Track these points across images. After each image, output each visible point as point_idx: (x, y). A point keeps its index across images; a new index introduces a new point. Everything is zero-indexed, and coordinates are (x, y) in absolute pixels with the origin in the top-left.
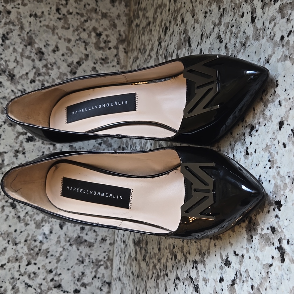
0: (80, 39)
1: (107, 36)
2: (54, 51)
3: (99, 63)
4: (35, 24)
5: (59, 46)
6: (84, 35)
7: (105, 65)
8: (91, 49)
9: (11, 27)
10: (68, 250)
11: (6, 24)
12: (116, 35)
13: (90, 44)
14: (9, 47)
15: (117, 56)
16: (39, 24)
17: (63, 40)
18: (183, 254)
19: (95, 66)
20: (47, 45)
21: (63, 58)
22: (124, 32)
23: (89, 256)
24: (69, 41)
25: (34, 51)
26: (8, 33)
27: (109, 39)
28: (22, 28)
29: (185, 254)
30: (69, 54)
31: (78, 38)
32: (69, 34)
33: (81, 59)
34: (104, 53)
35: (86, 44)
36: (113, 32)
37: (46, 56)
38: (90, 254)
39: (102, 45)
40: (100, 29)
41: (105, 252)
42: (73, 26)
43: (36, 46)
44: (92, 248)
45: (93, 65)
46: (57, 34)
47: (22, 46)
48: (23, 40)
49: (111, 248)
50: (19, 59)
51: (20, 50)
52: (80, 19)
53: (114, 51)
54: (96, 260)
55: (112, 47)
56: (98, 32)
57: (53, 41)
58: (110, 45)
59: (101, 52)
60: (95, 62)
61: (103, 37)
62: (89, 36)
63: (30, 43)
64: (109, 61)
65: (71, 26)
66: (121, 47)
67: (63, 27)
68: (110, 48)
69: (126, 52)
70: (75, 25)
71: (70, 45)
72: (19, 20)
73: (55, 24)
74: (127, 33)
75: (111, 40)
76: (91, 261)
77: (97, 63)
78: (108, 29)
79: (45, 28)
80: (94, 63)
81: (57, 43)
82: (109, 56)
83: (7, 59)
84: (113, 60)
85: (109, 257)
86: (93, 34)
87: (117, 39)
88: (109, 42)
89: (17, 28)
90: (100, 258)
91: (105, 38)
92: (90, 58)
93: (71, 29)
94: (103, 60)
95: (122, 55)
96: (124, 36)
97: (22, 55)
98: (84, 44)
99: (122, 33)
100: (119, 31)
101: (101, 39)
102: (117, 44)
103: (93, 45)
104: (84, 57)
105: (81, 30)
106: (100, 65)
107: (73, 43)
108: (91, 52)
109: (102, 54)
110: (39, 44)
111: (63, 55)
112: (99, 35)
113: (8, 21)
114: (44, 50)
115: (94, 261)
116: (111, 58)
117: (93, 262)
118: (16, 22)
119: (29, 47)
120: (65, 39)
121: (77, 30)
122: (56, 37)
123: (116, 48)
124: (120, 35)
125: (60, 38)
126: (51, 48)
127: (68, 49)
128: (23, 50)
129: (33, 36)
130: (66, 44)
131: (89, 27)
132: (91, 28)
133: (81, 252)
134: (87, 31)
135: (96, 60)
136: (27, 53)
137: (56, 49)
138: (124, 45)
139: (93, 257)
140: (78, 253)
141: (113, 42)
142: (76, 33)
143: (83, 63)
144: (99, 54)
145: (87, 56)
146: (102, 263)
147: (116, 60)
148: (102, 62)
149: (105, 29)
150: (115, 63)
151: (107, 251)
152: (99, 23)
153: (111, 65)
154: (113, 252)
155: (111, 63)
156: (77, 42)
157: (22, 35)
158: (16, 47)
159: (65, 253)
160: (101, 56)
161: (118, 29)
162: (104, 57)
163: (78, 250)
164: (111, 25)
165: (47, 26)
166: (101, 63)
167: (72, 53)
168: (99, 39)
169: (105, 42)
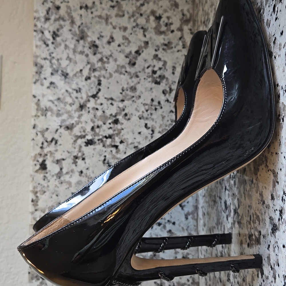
0: (137, 25)
1: (168, 18)
2: (109, 43)
3: (161, 49)
4: (87, 17)
5: (114, 36)
6: (142, 21)
7: (169, 51)
8: (151, 34)
9: (62, 22)
11: (56, 20)
12: (180, 16)
13: (149, 29)
14: (60, 44)
15: (182, 39)
16: (90, 16)
17: (118, 29)
18: (270, 266)
19: (157, 53)
20: (101, 37)
21: (119, 49)
22: (188, 11)
24: (125, 29)
25: (87, 45)
26: (58, 30)
27: (170, 21)
28: (73, 22)
29: (273, 267)
30: (126, 44)
31: (134, 24)
32: (124, 22)
33: (140, 47)
34: (166, 38)
35: (144, 29)
36: (175, 13)
37: (100, 49)
39: (163, 28)
40: (159, 12)
42: (128, 13)
43: (89, 39)
45: (154, 53)
46: (111, 23)
47: (74, 41)
48: (75, 34)
50: (71, 56)
51: (72, 46)
52: (136, 3)
53: (179, 34)
55: (175, 30)
56: (158, 15)
57: (107, 31)
58: (173, 27)
59: (163, 36)
60: (157, 48)
61: (164, 19)
62: (148, 20)
63: (82, 37)
64: (173, 45)
65: (126, 13)
66: (186, 28)
67: (117, 15)
68: (172, 31)
69: (192, 33)
70: (131, 11)
71: (126, 34)
72: (69, 14)
73: (109, 13)
74: (191, 11)
75: (173, 22)
77: (159, 49)
78: (168, 10)
79: (97, 19)
80: (156, 50)
81: (112, 33)
82: (172, 41)
83: (58, 57)
84: (177, 44)
86: (152, 18)
87: (181, 20)
88: (171, 24)
89: (68, 23)
91: (166, 21)
92: (150, 45)
93: (126, 16)
94: (166, 45)
96: (188, 15)
97: (74, 51)
98: (142, 31)
99: (185, 12)
100: (182, 10)
101: (161, 22)
102: (181, 25)
103: (153, 31)
104: (143, 45)
105: (138, 15)
106: (163, 51)
107: (129, 31)
108: (151, 38)
109: (164, 39)
110: (92, 37)
111: (119, 46)
112: (159, 18)
113: (57, 17)
114: (98, 42)
116: (175, 42)
118: (66, 17)
119: (81, 42)
120: (120, 28)
121: (133, 16)
122: (110, 27)
123: (180, 29)
124: (183, 15)
125: (114, 28)
126: (105, 40)
127: (125, 38)
128: (75, 46)
129: (85, 29)
130: (122, 33)
131: (146, 11)
132: (148, 12)
134: (145, 16)
135: (157, 46)
136: (80, 48)
137: (111, 40)
138: (190, 26)
141: (176, 23)
142: (132, 20)
143: (143, 51)
144: (160, 40)
145: (147, 43)
147: (181, 43)
148: (165, 47)
149: (166, 11)
150: (180, 47)
152: (158, 5)
153: (175, 50)
155: (175, 47)
156: (134, 29)
157: (73, 29)
158: (67, 43)
160: (162, 41)
161: (180, 8)
162: (166, 42)
164: (172, 5)
165: (100, 17)
166: (163, 49)
167: (129, 42)
168: (159, 22)
169: (166, 25)
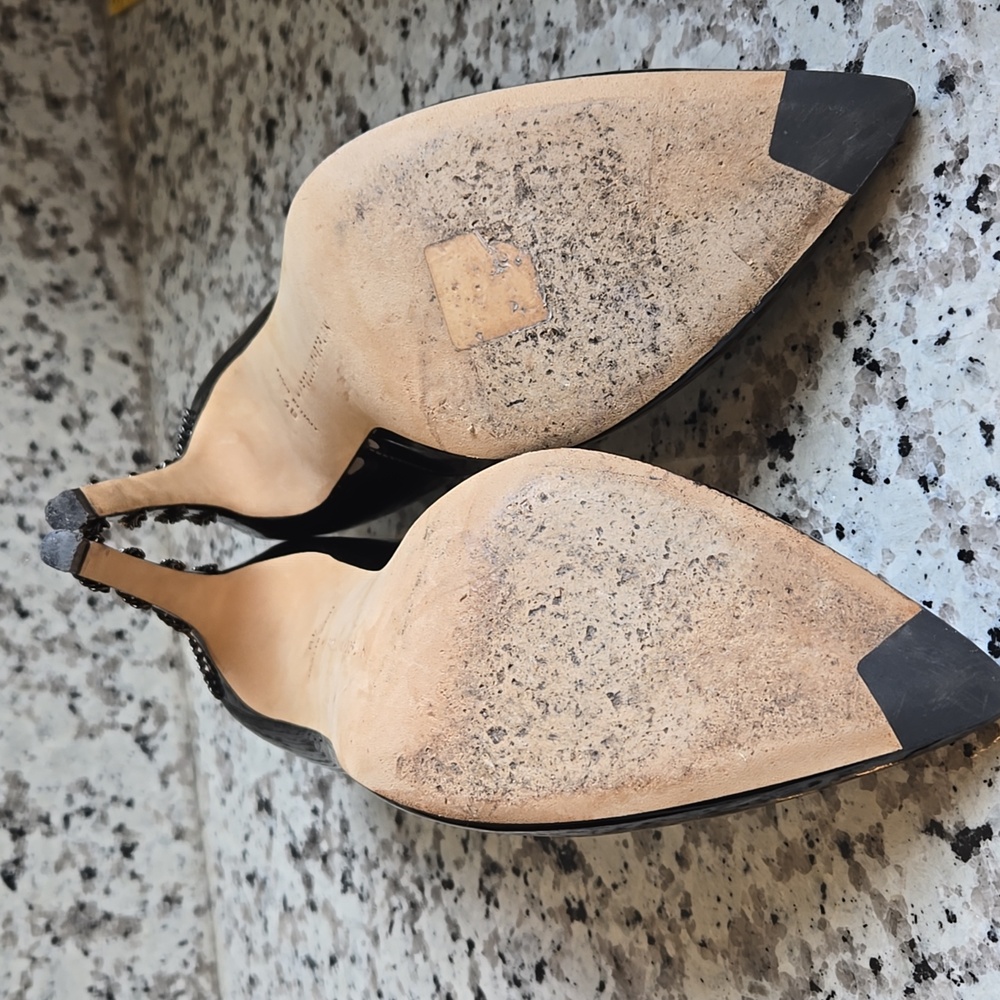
1: (57, 212)
3: (44, 301)
7: (69, 306)
8: (10, 257)
10: (47, 960)
12: (87, 209)
13: (4, 242)
15: (103, 274)
19: (34, 310)
22: (112, 196)
23: (130, 969)
27: (65, 221)
34: (57, 268)
36: (75, 200)
38: (133, 959)
39: (45, 241)
40: (29, 194)
41: (183, 943)
44: (133, 937)
45: (25, 309)
49: (201, 925)
53: (90, 259)
54: (159, 978)
55: (81, 247)
56: (25, 201)
58: (73, 240)
59: (45, 264)
60: (33, 298)
61: (45, 216)
64: (79, 290)
68: (73, 251)
69: (130, 258)
74: (120, 199)
75: (74, 224)
76: (140, 986)
77: (38, 300)
78: (54, 189)
80: (30, 303)
82: (74, 276)
84: (91, 288)
85: (200, 960)
86: (9, 211)
87: (94, 220)
88: (67, 230)
90: (171, 969)
91: (52, 220)
92: (10, 286)
94: (57, 288)
95: (117, 269)
96: (112, 208)
99: (105, 200)
100: (95, 195)
101: (38, 224)
102: (96, 235)
103: (15, 246)
106: (51, 306)
108: (11, 267)
109: (51, 272)
112: (28, 211)
115: (151, 983)
116: (82, 280)
117: (147, 990)
123: (95, 246)
124: (99, 206)
133: (98, 961)
135: (33, 291)
138: (121, 237)
139: (146, 970)
140: (88, 964)
141: (82, 229)
144: (39, 273)
146: (180, 985)
147: (99, 284)
148: (56, 295)
149: (46, 192)
150: (98, 296)
151: (191, 938)
152: (22, 172)
153: (85, 303)
154: (213, 938)
155: (86, 296)
159: (39, 976)
160: (47, 278)
161: (89, 186)
162: (58, 280)
163: (86, 953)
164: (63, 177)
166: (52, 301)
168: (31, 223)
169: (54, 232)
